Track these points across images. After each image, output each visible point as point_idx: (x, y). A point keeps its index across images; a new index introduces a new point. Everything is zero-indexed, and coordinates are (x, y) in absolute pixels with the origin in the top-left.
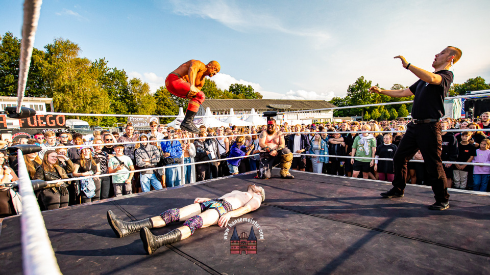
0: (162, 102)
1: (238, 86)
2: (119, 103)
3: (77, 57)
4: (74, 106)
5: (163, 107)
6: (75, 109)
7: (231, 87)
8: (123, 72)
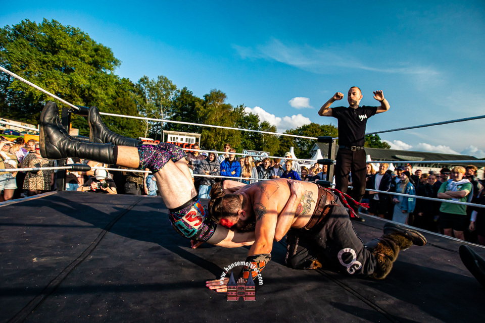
3: (224, 103)
8: (256, 116)
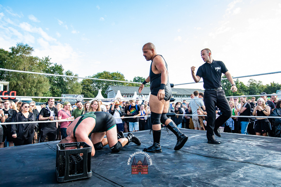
0: (86, 87)
1: (140, 78)
2: (55, 87)
3: (31, 55)
4: (24, 87)
5: (86, 91)
6: (24, 90)
7: (135, 79)
8: (60, 66)
